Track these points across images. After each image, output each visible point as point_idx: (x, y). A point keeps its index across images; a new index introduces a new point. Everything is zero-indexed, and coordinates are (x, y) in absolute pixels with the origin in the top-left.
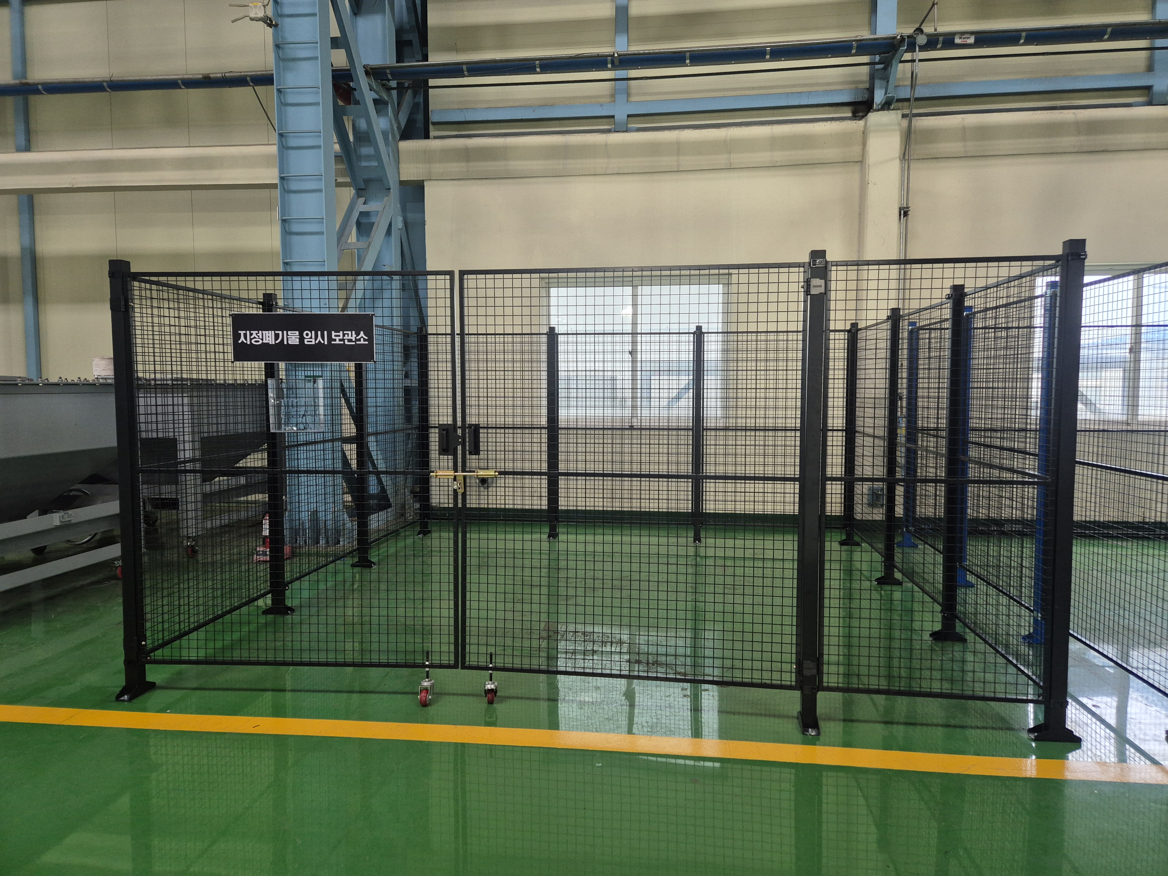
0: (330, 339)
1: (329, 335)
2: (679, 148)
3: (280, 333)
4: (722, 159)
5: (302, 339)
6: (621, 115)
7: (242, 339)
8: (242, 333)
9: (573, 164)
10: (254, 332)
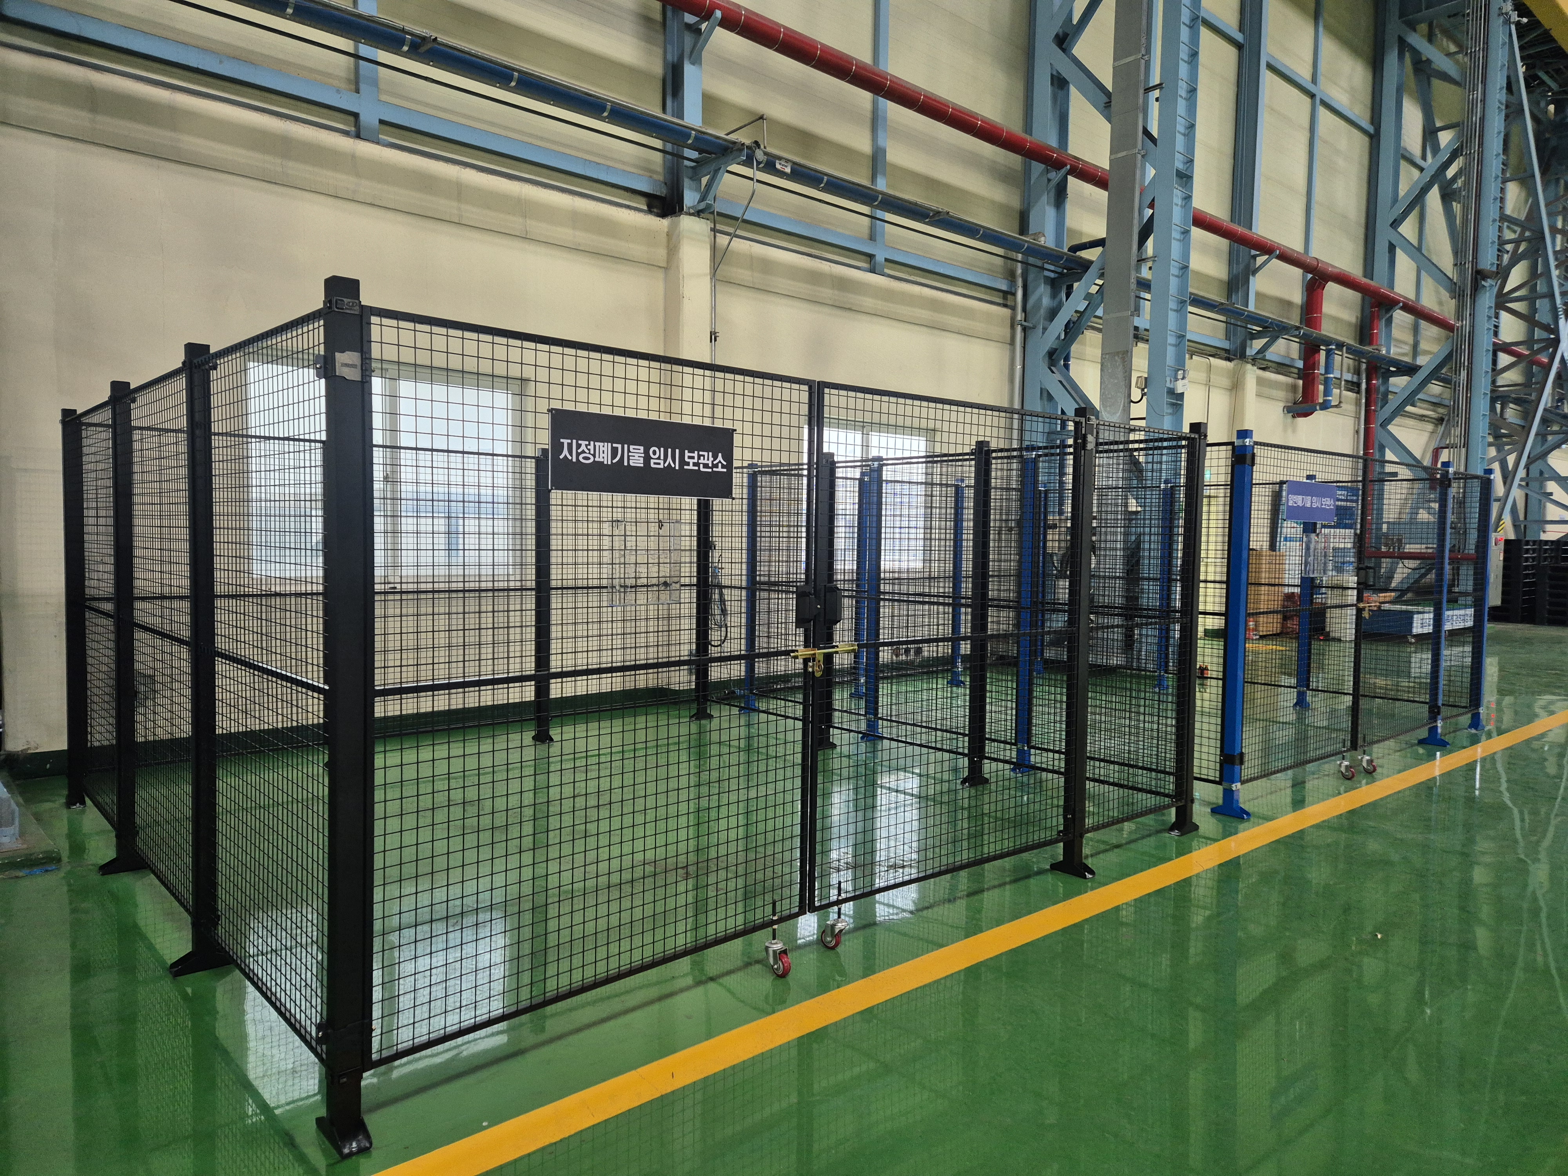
0: (683, 462)
1: (682, 456)
2: (459, 191)
3: (619, 446)
4: (515, 223)
5: (647, 458)
6: (369, 118)
7: (565, 452)
8: (566, 442)
9: (297, 169)
10: (583, 443)
